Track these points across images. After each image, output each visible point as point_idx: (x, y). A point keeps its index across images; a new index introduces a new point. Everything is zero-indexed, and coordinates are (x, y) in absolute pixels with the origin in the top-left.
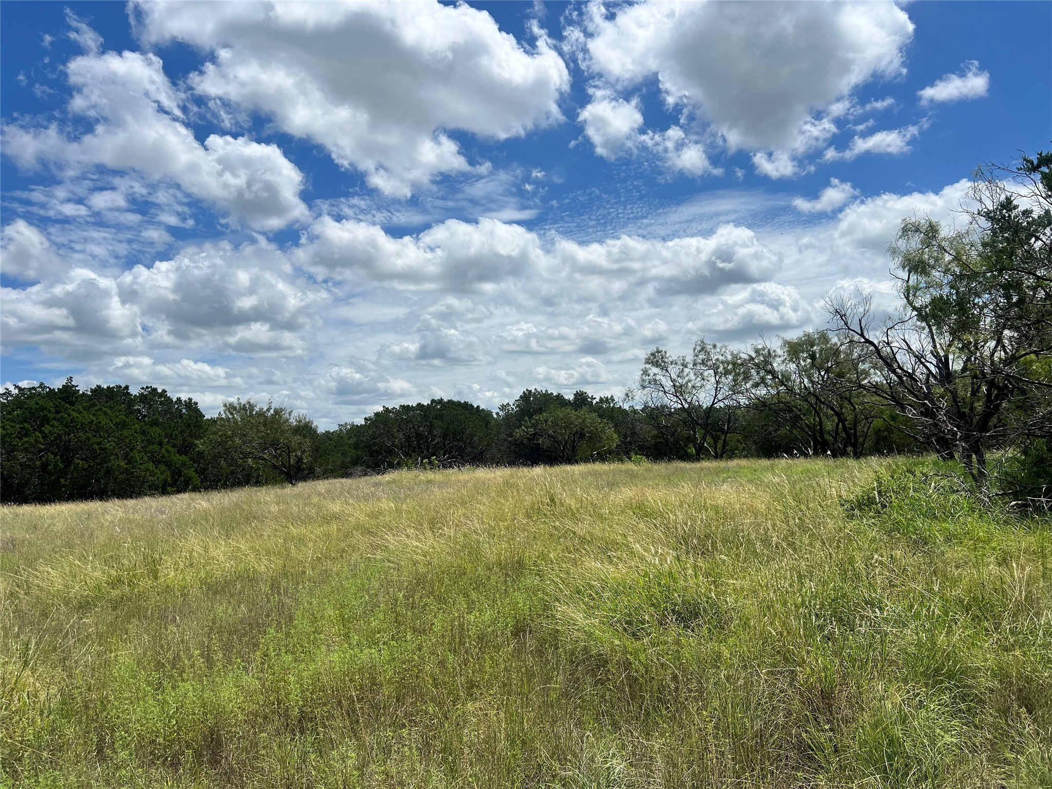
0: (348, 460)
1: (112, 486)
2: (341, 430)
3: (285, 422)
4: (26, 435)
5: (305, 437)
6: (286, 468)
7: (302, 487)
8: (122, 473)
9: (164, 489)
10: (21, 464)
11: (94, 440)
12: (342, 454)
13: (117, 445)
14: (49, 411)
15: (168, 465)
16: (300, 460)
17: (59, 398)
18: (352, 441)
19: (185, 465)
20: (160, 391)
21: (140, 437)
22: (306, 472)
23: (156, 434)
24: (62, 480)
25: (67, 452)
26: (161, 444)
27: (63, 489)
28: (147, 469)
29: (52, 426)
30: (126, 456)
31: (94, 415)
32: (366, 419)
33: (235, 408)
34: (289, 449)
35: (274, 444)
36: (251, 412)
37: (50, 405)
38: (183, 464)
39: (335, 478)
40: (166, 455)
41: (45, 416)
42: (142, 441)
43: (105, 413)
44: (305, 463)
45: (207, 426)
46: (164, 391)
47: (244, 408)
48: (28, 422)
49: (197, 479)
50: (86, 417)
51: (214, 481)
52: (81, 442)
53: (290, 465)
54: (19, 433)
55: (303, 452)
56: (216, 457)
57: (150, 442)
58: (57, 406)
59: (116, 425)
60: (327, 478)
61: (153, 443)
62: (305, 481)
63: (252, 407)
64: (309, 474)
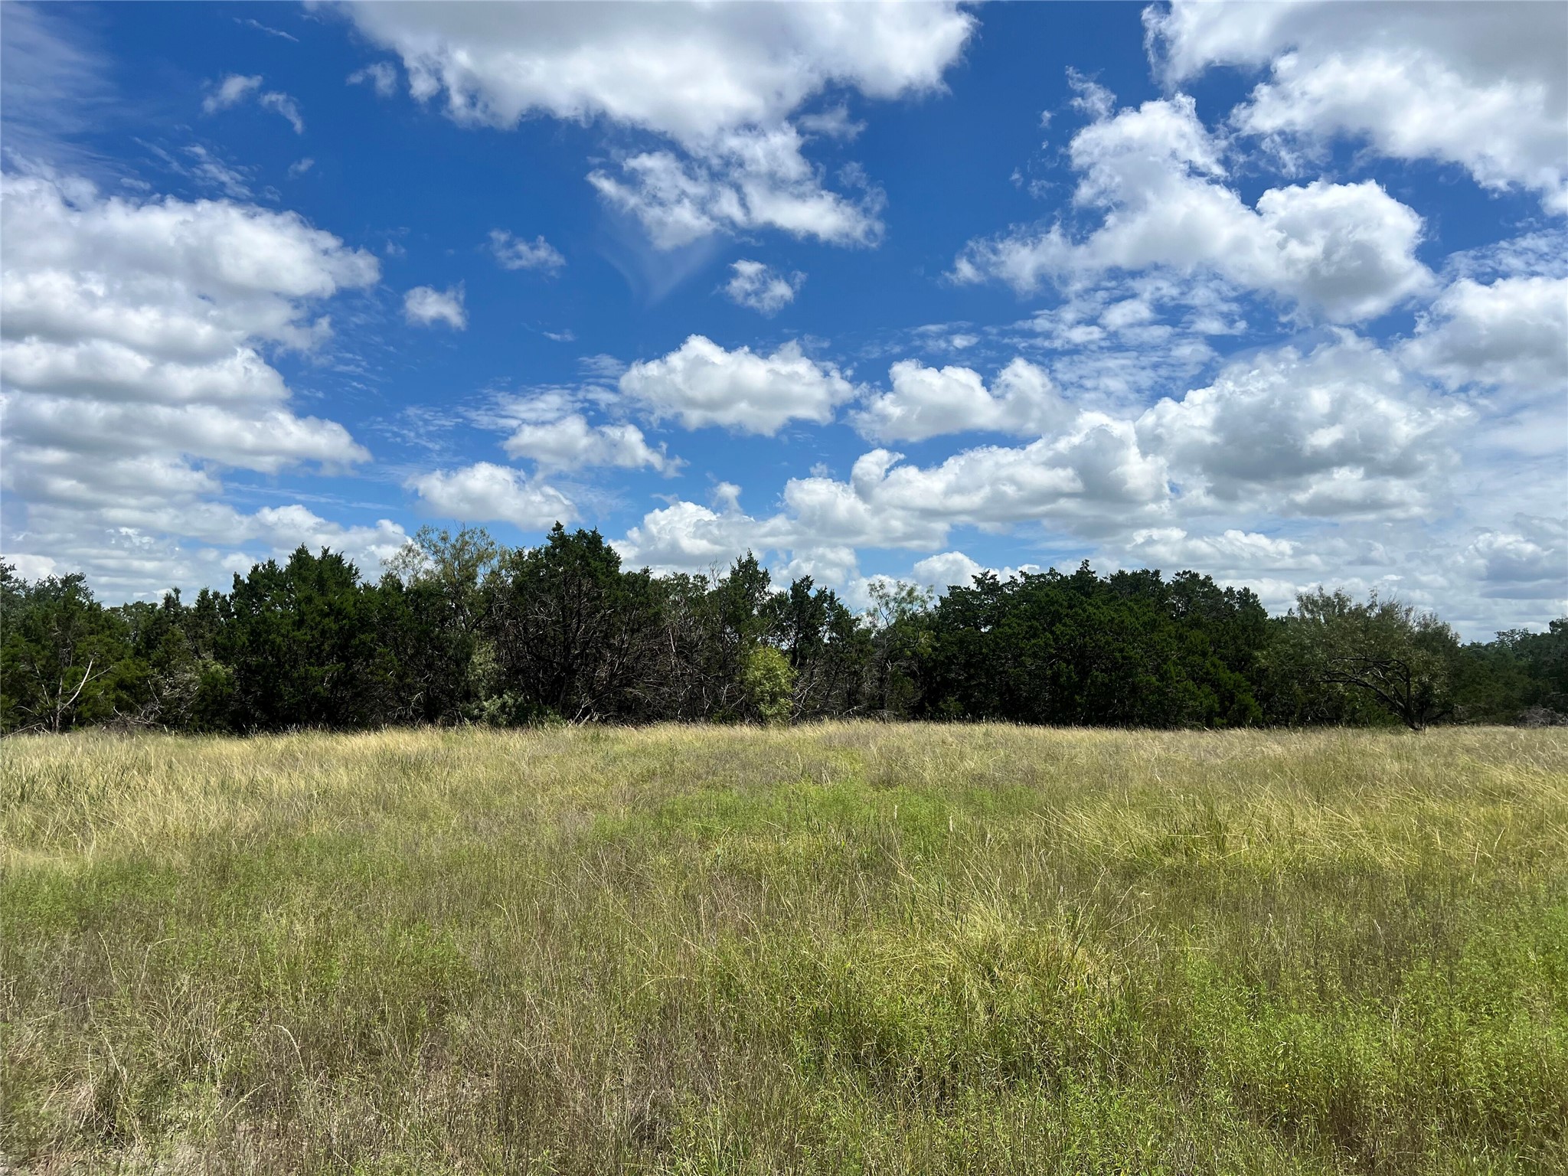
0: (1516, 694)
1: (1139, 709)
2: (1502, 642)
3: (1399, 627)
4: (1035, 636)
5: (1435, 652)
6: (1403, 702)
7: (1431, 735)
8: (1153, 693)
9: (1208, 720)
10: (1029, 674)
11: (1115, 645)
12: (1506, 684)
13: (1146, 652)
14: (1061, 605)
15: (1216, 685)
16: (1427, 689)
17: (1072, 588)
18: (1523, 662)
19: (1239, 687)
20: (1202, 577)
21: (1175, 644)
22: (1438, 710)
23: (1198, 641)
24: (1077, 697)
25: (1082, 660)
26: (1204, 654)
27: (1079, 709)
28: (1186, 690)
29: (1065, 625)
30: (1157, 669)
31: (1116, 611)
32: (1552, 624)
33: (1314, 603)
34: (1408, 670)
35: (1382, 662)
36: (1341, 610)
37: (1062, 598)
38: (1237, 685)
39: (1493, 724)
40: (1212, 670)
41: (1057, 611)
42: (1179, 649)
43: (1131, 609)
44: (1437, 696)
45: (1272, 631)
46: (1208, 578)
47: (1327, 603)
48: (1037, 620)
49: (1257, 710)
50: (1106, 613)
51: (1283, 713)
52: (1100, 647)
53: (1410, 698)
54: (1027, 632)
55: (1434, 677)
56: (1286, 677)
57: (1190, 652)
58: (1071, 599)
59: (1144, 625)
60: (1478, 723)
61: (1194, 653)
62: (1437, 724)
63: (1342, 601)
64: (1442, 713)
